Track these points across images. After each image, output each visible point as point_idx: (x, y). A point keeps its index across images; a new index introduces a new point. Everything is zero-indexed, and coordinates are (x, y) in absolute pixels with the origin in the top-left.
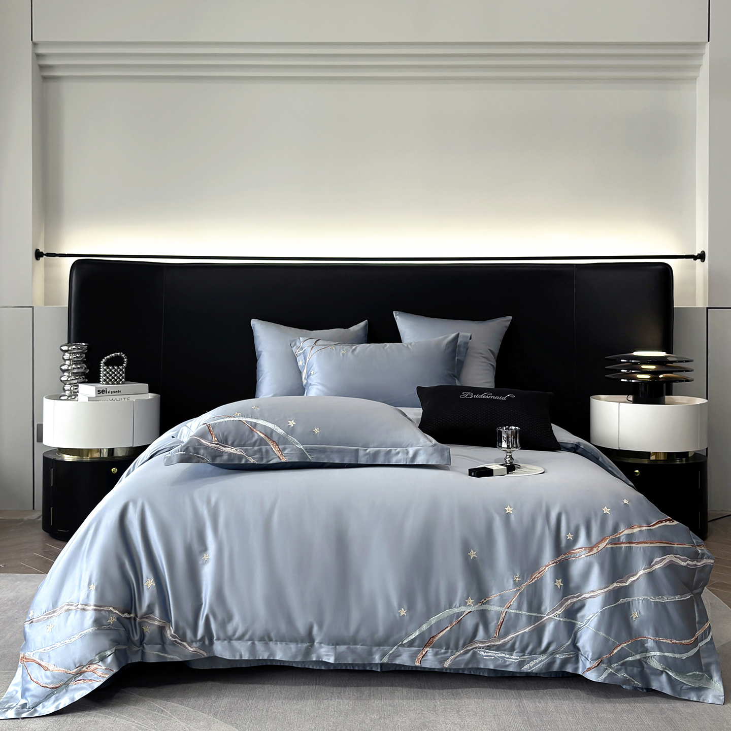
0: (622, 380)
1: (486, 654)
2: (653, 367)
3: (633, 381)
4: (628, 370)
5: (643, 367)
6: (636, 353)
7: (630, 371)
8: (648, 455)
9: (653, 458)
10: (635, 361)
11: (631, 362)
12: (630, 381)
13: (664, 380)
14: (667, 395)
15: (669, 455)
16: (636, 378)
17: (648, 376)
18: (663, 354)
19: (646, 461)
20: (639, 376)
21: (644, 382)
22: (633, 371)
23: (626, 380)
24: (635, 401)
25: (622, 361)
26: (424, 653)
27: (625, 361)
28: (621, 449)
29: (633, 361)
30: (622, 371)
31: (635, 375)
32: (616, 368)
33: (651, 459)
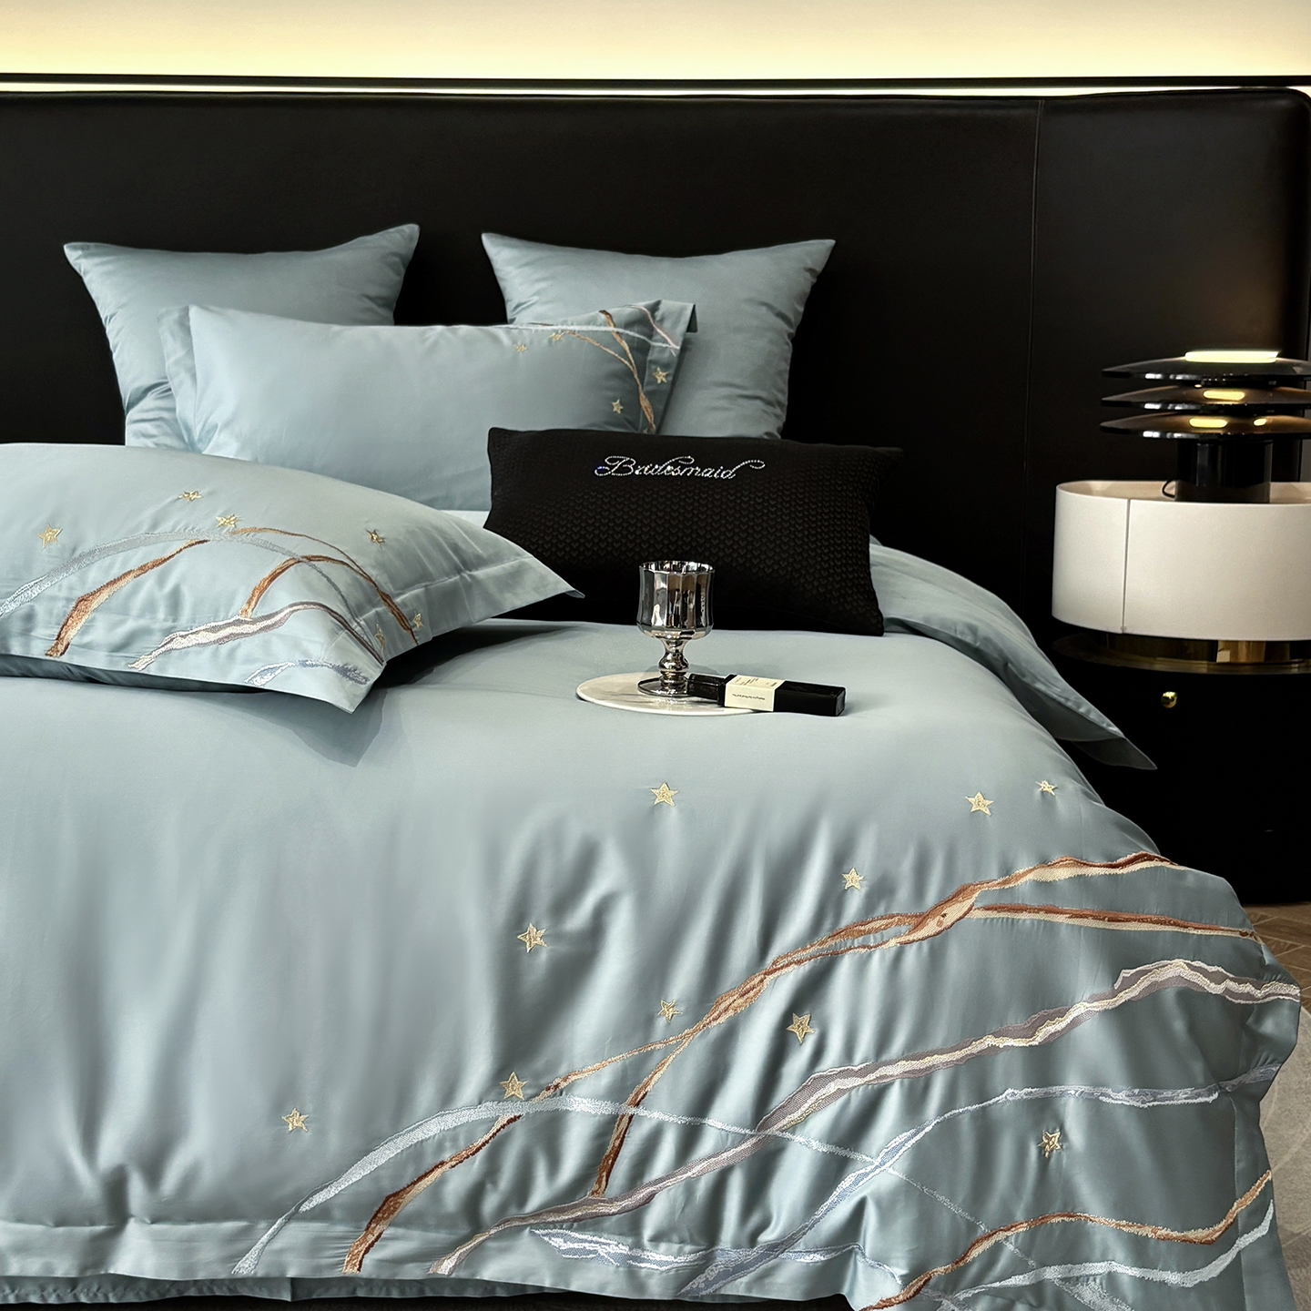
0: (1147, 434)
1: (570, 1245)
2: (1235, 396)
3: (1177, 435)
4: (1165, 402)
5: (1209, 394)
6: (1193, 357)
7: (1170, 407)
8: (1211, 647)
9: (1223, 657)
10: (1187, 377)
11: (1175, 382)
12: (1168, 435)
13: (1269, 432)
14: (1273, 481)
15: (1273, 649)
16: (1186, 428)
17: (1219, 423)
18: (1269, 357)
19: (1202, 667)
20: (1196, 422)
21: (1208, 438)
22: (1178, 408)
23: (1156, 435)
24: (1184, 496)
25: (1149, 376)
26: (371, 1238)
27: (1159, 376)
28: (1129, 631)
29: (1179, 377)
30: (1148, 406)
31: (1184, 418)
32: (1133, 400)
33: (1218, 660)
